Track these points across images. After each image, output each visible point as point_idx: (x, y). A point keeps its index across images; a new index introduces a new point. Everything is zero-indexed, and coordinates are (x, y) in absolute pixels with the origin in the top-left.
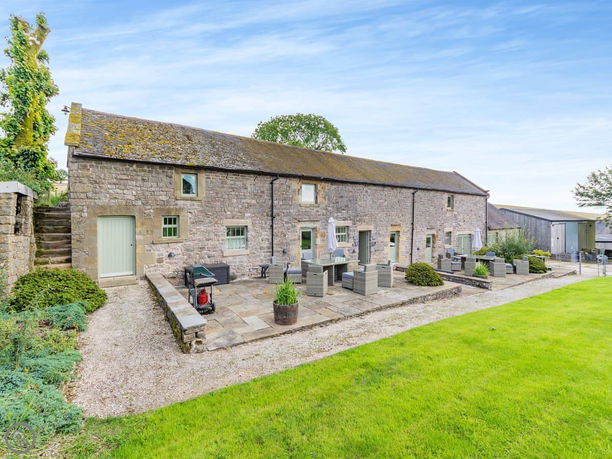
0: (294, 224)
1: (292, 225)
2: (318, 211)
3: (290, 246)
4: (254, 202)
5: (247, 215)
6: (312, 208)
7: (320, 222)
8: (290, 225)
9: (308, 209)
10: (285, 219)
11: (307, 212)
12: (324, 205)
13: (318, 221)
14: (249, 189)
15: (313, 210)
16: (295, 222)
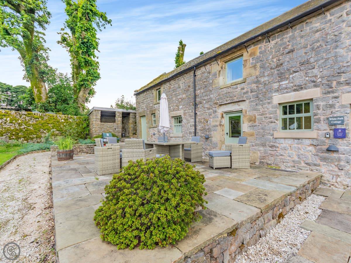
0: (214, 109)
1: (213, 111)
2: (243, 89)
3: (212, 132)
4: (184, 96)
5: (181, 107)
6: (235, 86)
7: (247, 101)
8: (211, 111)
9: (230, 90)
10: (207, 106)
11: (229, 93)
12: (253, 78)
13: (244, 101)
14: (181, 87)
15: (237, 88)
16: (215, 107)
